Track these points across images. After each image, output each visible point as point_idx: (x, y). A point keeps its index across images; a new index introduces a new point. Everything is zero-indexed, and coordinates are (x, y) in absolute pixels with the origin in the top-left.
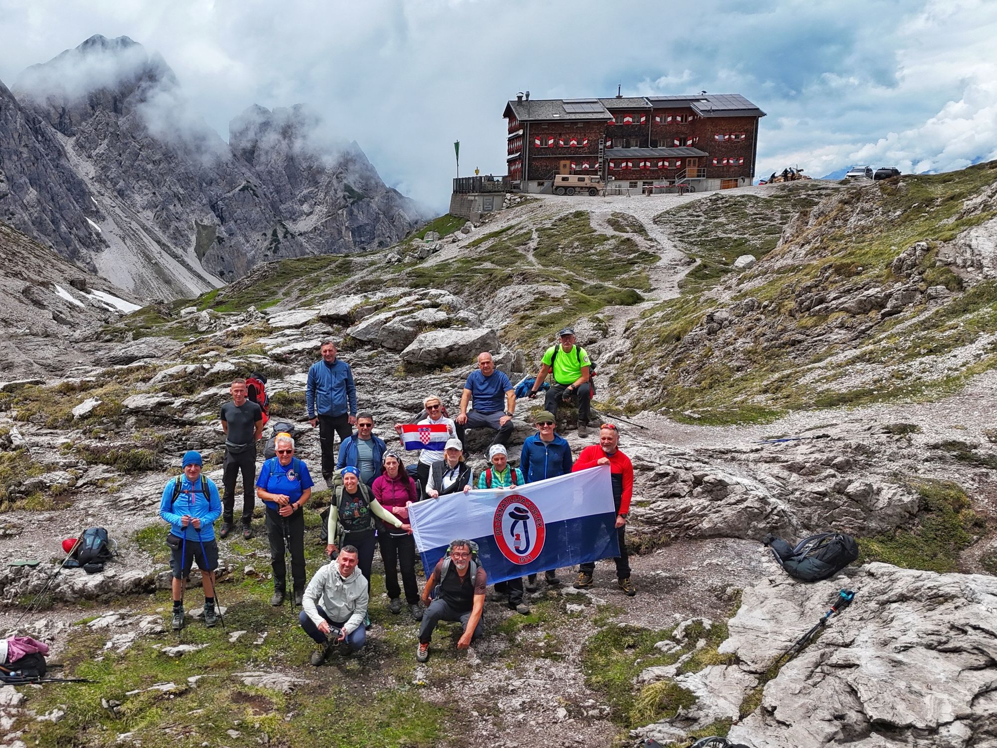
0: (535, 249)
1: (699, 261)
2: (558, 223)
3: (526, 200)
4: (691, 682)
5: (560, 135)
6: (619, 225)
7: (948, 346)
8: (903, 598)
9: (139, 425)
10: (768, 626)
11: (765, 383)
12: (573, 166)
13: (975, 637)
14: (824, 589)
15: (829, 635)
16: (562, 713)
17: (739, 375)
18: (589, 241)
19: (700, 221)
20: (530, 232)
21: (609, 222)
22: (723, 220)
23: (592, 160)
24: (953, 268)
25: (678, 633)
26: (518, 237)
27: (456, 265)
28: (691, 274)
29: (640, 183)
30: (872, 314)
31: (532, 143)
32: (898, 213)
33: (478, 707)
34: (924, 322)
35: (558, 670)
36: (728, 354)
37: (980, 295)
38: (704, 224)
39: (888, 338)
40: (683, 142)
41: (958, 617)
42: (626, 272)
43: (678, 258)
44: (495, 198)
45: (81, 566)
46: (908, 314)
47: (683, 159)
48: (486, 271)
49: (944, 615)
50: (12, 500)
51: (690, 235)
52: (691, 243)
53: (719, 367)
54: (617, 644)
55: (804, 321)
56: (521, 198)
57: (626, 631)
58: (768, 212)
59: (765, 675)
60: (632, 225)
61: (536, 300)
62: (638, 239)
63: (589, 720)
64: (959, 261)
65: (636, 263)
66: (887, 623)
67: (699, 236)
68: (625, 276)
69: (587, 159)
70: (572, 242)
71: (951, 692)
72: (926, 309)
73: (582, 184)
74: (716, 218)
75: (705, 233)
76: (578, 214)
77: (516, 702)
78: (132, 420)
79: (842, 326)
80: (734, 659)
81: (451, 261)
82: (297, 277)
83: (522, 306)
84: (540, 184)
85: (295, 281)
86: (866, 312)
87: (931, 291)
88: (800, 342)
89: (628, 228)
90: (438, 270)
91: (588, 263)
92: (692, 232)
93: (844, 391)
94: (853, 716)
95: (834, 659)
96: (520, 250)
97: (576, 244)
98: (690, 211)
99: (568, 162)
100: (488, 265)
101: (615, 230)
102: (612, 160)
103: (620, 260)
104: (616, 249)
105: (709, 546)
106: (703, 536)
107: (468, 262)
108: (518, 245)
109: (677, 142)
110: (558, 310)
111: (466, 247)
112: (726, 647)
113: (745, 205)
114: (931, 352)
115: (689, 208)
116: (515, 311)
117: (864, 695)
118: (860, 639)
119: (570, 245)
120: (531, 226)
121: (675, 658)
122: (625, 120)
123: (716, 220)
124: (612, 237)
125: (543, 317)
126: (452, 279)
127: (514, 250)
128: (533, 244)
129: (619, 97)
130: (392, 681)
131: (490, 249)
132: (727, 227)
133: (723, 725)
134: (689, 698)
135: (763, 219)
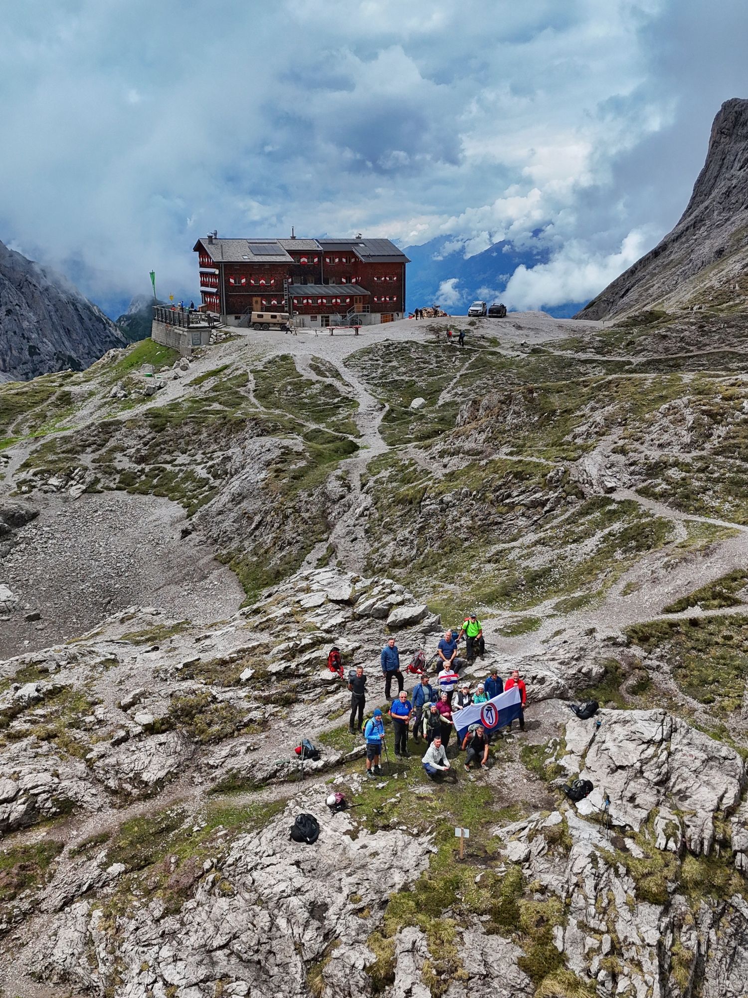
0: (254, 391)
1: (387, 408)
2: (269, 365)
3: (231, 336)
4: (562, 762)
5: (251, 275)
6: (320, 371)
7: (581, 538)
8: (615, 722)
9: (278, 680)
10: (578, 738)
11: (487, 555)
12: (264, 302)
13: (638, 735)
14: (591, 721)
15: (597, 739)
16: (525, 781)
17: (467, 544)
18: (300, 385)
19: (379, 365)
20: (245, 374)
21: (311, 366)
22: (394, 363)
23: (280, 298)
24: (579, 484)
25: (550, 745)
26: (236, 377)
27: (186, 405)
28: (385, 419)
29: (319, 317)
30: (539, 509)
31: (228, 282)
32: (536, 419)
33: (499, 785)
34: (567, 519)
35: (515, 765)
36: (457, 528)
37: (594, 504)
38: (382, 367)
39: (552, 528)
40: (349, 280)
41: (633, 728)
42: (334, 415)
43: (373, 404)
44: (203, 334)
45: (309, 758)
46: (558, 512)
47: (351, 297)
48: (218, 412)
49: (629, 728)
50: (239, 730)
51: (373, 378)
52: (375, 385)
53: (453, 538)
54: (531, 752)
55: (500, 509)
56: (226, 334)
57: (533, 747)
58: (426, 356)
59: (583, 756)
60: (330, 371)
61: (283, 454)
62: (337, 384)
63: (534, 781)
64: (581, 480)
65: (340, 407)
66: (613, 732)
67: (380, 378)
68: (334, 419)
69: (275, 297)
70: (285, 386)
71: (635, 753)
72: (567, 510)
73: (274, 320)
74: (390, 362)
75: (384, 376)
76: (284, 358)
77: (510, 780)
78: (274, 678)
79: (523, 515)
80: (572, 752)
81: (180, 400)
82: (21, 412)
83: (273, 459)
84: (237, 318)
85: (20, 417)
86: (535, 507)
87: (569, 499)
88: (500, 523)
89: (327, 374)
90: (171, 410)
91: (303, 406)
92: (374, 375)
93: (536, 568)
94: (612, 766)
95: (603, 748)
96: (242, 391)
97: (289, 388)
98: (371, 356)
99: (259, 299)
100: (216, 406)
101: (317, 374)
102: (296, 298)
103: (327, 404)
104: (322, 393)
105: (543, 704)
106: (540, 700)
107: (196, 401)
108: (239, 386)
109: (344, 280)
110: (303, 463)
111: (190, 385)
112: (568, 748)
113: (409, 350)
114: (574, 541)
115: (369, 353)
116: (268, 464)
117: (614, 759)
118: (607, 739)
119: (283, 389)
120: (245, 367)
121: (552, 755)
122: (302, 260)
123: (390, 364)
124: (317, 382)
125: (294, 471)
126: (188, 420)
127: (237, 392)
128: (251, 386)
129: (293, 238)
130: (463, 782)
131: (214, 389)
132: (400, 370)
133: (576, 775)
134: (563, 768)
135: (424, 363)
